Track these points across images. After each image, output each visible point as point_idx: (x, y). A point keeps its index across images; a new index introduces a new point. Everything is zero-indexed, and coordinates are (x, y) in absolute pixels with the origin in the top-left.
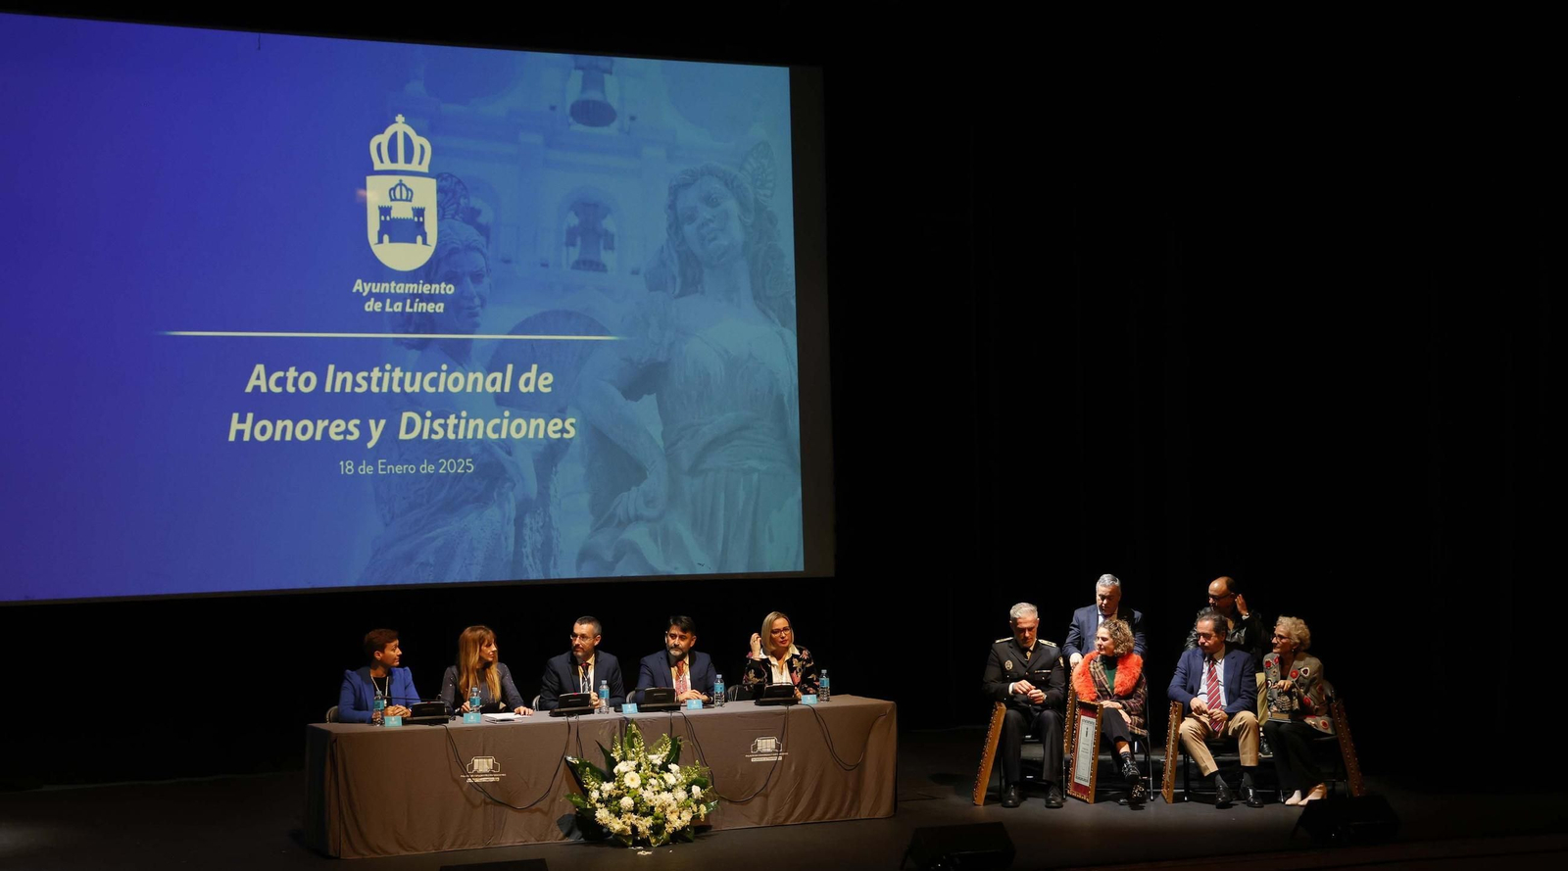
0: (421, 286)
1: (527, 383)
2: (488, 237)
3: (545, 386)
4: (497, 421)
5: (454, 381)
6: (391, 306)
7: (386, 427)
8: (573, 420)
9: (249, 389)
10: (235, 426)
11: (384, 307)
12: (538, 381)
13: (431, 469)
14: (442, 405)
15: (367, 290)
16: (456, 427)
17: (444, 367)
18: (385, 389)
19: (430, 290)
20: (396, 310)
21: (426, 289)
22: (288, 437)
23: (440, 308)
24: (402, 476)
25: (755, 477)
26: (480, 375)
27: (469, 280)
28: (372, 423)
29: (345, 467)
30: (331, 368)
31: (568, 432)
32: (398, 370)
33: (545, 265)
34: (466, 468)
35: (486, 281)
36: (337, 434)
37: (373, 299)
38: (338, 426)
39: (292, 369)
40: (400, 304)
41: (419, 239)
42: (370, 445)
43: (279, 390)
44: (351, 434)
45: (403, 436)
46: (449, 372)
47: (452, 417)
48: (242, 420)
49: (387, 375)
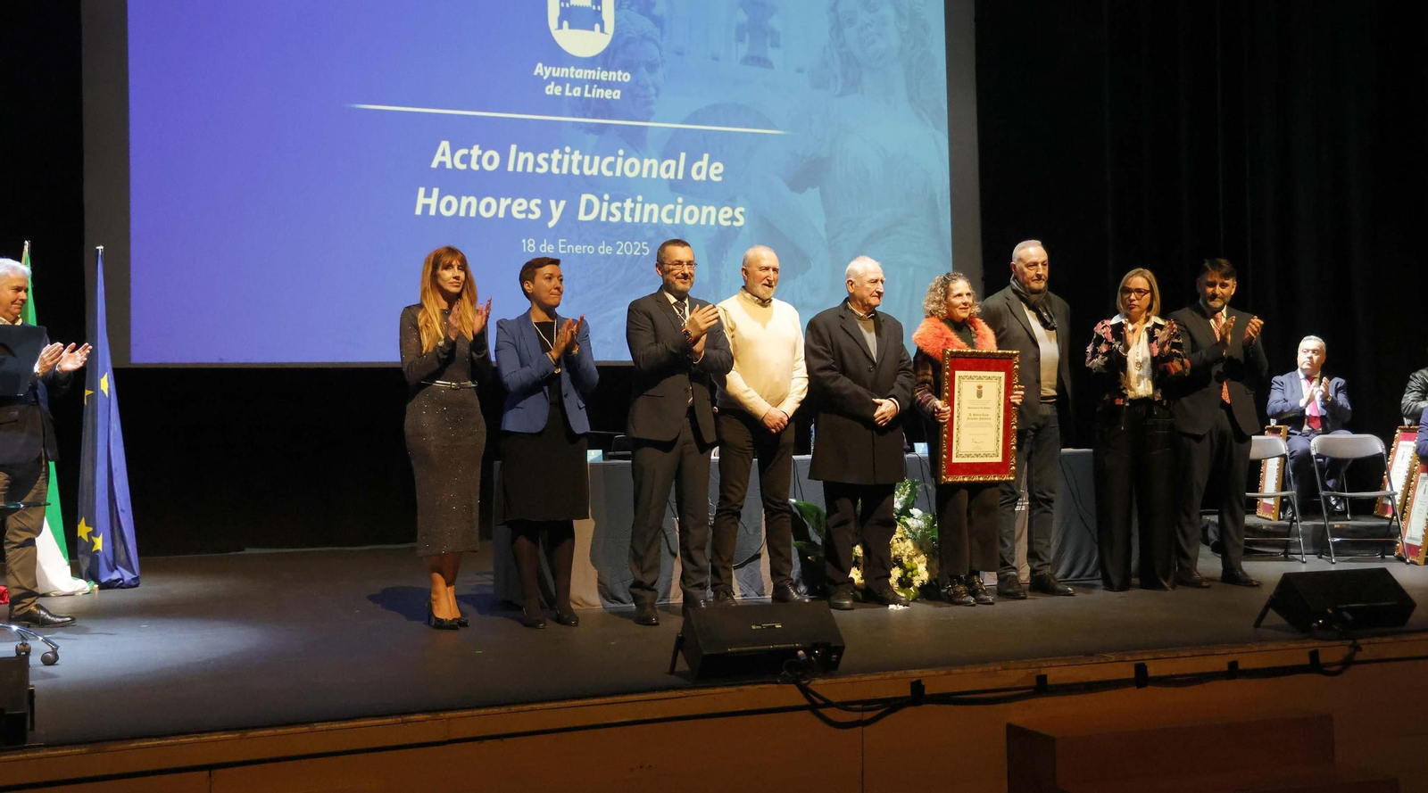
0: (599, 72)
1: (699, 172)
2: (662, 28)
3: (716, 175)
4: (671, 207)
5: (630, 166)
6: (571, 91)
7: (565, 208)
8: (742, 209)
9: (435, 165)
10: (421, 200)
11: (563, 92)
12: (709, 170)
13: (609, 250)
14: (619, 189)
15: (548, 74)
16: (633, 211)
17: (621, 152)
18: (565, 171)
19: (608, 77)
20: (575, 95)
21: (604, 76)
22: (473, 214)
23: (617, 95)
24: (581, 256)
25: (911, 271)
26: (654, 162)
27: (643, 69)
28: (553, 203)
29: (527, 245)
30: (514, 148)
31: (738, 220)
32: (577, 152)
33: (716, 59)
34: (642, 250)
35: (660, 70)
36: (520, 212)
37: (553, 83)
38: (520, 205)
39: (476, 147)
40: (579, 89)
41: (597, 26)
42: (551, 224)
43: (463, 167)
44: (533, 213)
45: (582, 217)
46: (625, 157)
47: (629, 201)
48: (428, 194)
49: (567, 157)
